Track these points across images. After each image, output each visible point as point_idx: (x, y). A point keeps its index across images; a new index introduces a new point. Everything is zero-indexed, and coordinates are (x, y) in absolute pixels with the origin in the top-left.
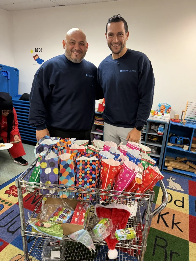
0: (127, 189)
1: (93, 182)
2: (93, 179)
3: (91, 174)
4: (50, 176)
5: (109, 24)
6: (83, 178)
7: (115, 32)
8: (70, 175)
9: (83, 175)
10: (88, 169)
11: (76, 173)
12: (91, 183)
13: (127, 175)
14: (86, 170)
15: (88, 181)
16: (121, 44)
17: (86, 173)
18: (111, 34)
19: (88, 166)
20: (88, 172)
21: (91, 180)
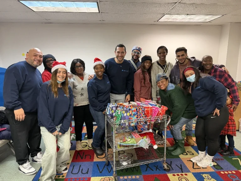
0: (157, 116)
1: (144, 116)
2: (143, 114)
3: (142, 113)
4: (126, 117)
5: (118, 48)
6: (140, 115)
7: (121, 51)
8: (134, 115)
9: (139, 114)
10: (141, 111)
11: (137, 113)
12: (143, 117)
13: (156, 110)
14: (140, 112)
15: (141, 116)
16: (123, 57)
17: (140, 113)
18: (118, 52)
19: (141, 109)
20: (141, 112)
21: (143, 115)
